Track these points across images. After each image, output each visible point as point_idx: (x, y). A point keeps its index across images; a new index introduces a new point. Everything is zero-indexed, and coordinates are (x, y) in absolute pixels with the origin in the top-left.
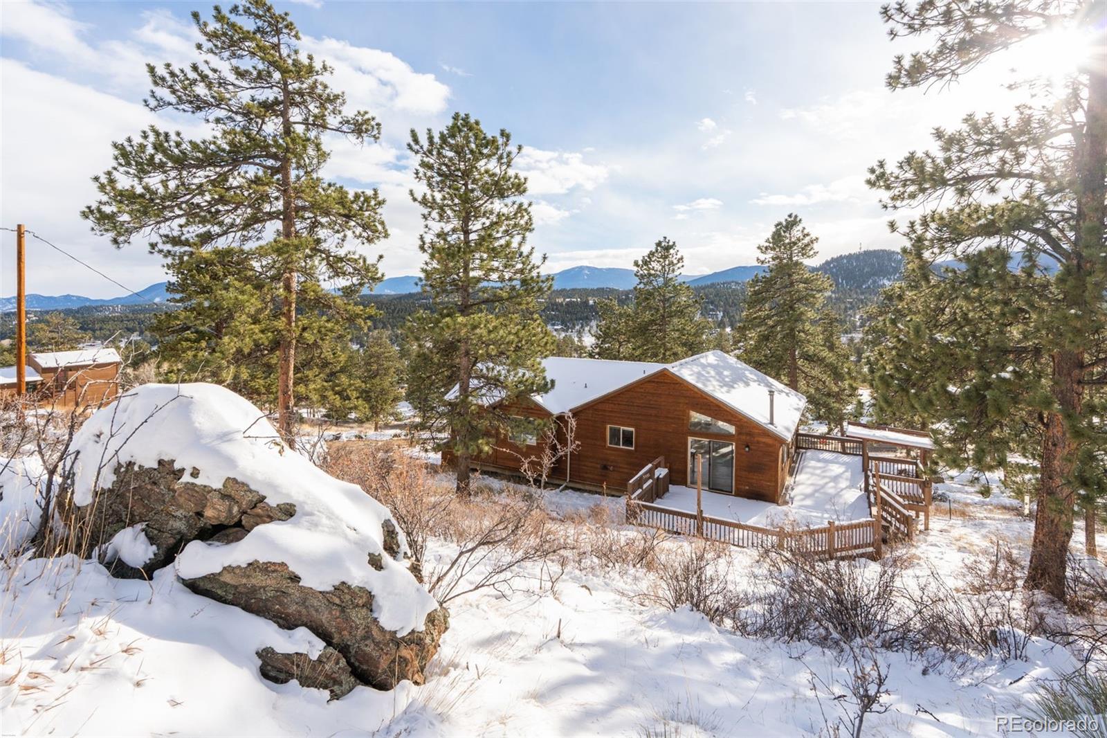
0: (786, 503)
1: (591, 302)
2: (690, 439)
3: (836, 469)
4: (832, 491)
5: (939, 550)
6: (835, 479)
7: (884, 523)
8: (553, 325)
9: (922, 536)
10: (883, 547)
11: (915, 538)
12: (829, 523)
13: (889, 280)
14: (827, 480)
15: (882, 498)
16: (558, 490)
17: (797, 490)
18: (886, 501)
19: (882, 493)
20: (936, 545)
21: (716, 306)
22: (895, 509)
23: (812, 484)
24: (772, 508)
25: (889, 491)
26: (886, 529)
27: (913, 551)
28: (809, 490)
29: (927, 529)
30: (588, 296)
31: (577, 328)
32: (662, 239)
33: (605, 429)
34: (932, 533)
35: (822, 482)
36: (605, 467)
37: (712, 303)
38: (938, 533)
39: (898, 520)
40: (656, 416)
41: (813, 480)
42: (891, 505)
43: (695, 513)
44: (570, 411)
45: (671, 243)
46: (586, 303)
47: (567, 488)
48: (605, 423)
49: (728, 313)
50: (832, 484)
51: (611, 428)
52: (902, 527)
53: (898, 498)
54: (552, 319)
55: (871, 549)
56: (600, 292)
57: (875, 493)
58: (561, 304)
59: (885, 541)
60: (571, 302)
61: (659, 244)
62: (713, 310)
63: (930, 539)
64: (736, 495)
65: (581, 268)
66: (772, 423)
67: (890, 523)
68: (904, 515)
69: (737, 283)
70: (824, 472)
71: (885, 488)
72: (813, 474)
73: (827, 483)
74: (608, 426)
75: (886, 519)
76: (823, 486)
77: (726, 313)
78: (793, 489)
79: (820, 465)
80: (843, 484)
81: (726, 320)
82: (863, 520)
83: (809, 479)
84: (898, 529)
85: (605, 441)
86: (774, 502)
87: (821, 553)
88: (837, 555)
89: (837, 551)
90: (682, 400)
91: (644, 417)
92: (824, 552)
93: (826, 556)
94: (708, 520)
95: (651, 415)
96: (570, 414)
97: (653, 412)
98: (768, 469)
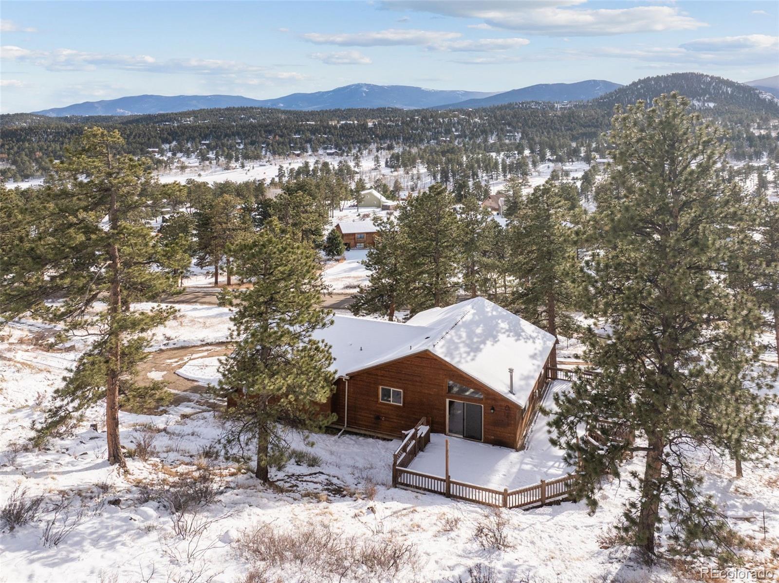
1: (370, 124)
2: (448, 400)
8: (326, 148)
12: (542, 481)
13: (699, 100)
16: (337, 436)
21: (514, 127)
30: (366, 116)
31: (354, 151)
33: (378, 389)
36: (378, 418)
37: (509, 124)
40: (420, 382)
43: (445, 478)
44: (347, 375)
46: (364, 126)
47: (344, 433)
48: (377, 384)
49: (527, 135)
51: (382, 389)
54: (324, 143)
56: (381, 112)
58: (335, 127)
60: (346, 124)
62: (510, 132)
64: (485, 442)
65: (359, 86)
66: (511, 393)
69: (537, 103)
74: (381, 387)
77: (525, 135)
81: (525, 142)
85: (378, 398)
86: (513, 448)
87: (535, 502)
88: (547, 501)
89: (548, 498)
90: (441, 372)
91: (410, 383)
92: (538, 501)
93: (539, 503)
94: (454, 483)
95: (416, 381)
96: (348, 378)
97: (418, 379)
98: (508, 425)
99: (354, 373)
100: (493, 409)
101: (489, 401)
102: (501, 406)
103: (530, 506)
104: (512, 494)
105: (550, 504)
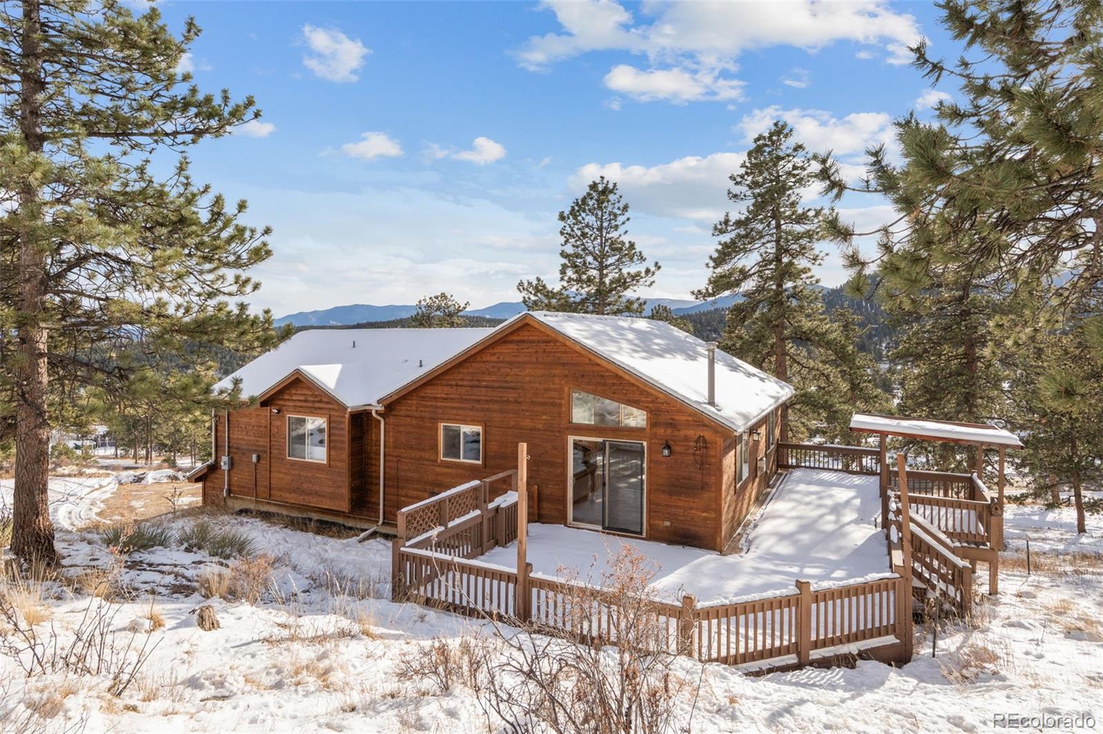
0: (736, 550)
2: (571, 439)
3: (842, 495)
4: (829, 527)
5: (1029, 635)
6: (836, 509)
7: (917, 583)
9: (987, 606)
10: (917, 632)
11: (976, 610)
12: (799, 584)
14: (824, 510)
15: (913, 534)
16: (355, 539)
17: (766, 527)
18: (921, 541)
19: (913, 527)
20: (1021, 625)
22: (938, 555)
23: (798, 518)
24: (707, 560)
25: (926, 523)
26: (920, 594)
27: (977, 639)
28: (790, 527)
29: (994, 591)
32: (598, 180)
33: (437, 429)
34: (1004, 600)
35: (815, 513)
38: (1015, 600)
39: (943, 577)
40: (516, 402)
41: (802, 510)
42: (930, 549)
43: (514, 571)
44: (379, 402)
45: (611, 186)
47: (374, 535)
48: (435, 420)
50: (832, 518)
51: (446, 428)
52: (951, 591)
53: (943, 537)
55: (890, 639)
57: (900, 528)
59: (918, 618)
61: (594, 186)
63: (1002, 611)
64: (652, 537)
66: (711, 402)
67: (928, 581)
68: (955, 566)
70: (820, 498)
71: (919, 518)
72: (799, 502)
73: (822, 516)
74: (442, 425)
75: (920, 576)
76: (815, 521)
78: (756, 526)
79: (813, 488)
80: (850, 516)
82: (873, 576)
83: (793, 508)
84: (944, 594)
85: (437, 453)
86: (714, 549)
87: (780, 652)
88: (815, 654)
89: (816, 645)
90: (557, 371)
91: (496, 407)
92: (787, 650)
93: (791, 659)
94: (542, 584)
95: (508, 401)
96: (380, 408)
97: (511, 395)
98: (704, 487)
99: (391, 396)
100: (668, 447)
101: (661, 431)
102: (686, 439)
103: (764, 664)
104: (708, 614)
105: (825, 664)
